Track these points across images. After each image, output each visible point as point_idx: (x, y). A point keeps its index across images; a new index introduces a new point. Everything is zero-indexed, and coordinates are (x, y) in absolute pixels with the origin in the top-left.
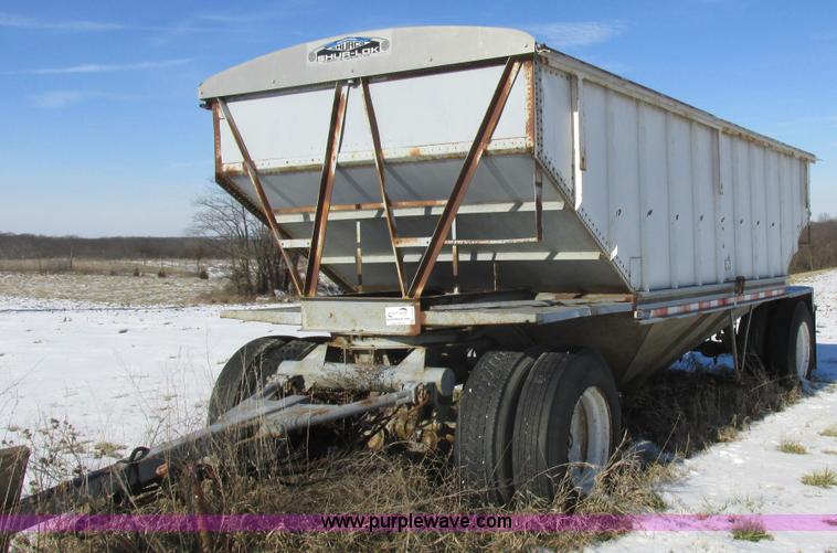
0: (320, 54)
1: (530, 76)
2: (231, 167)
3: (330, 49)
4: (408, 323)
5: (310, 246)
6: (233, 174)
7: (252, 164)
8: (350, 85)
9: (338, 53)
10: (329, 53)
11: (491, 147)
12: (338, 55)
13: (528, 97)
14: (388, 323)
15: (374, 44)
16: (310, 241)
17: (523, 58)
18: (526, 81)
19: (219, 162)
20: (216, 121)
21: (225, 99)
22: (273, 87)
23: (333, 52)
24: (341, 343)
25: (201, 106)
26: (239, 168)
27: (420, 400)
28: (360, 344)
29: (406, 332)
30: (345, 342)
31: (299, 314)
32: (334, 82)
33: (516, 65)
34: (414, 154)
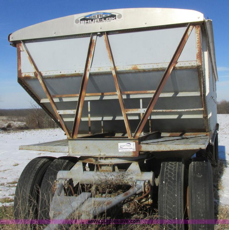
0: (81, 20)
1: (198, 32)
2: (27, 75)
3: (88, 18)
4: (132, 150)
5: (75, 113)
6: (28, 78)
7: (40, 73)
8: (98, 35)
9: (92, 20)
10: (87, 20)
11: (177, 65)
12: (92, 21)
13: (197, 42)
14: (120, 151)
15: (113, 16)
16: (75, 111)
17: (194, 24)
18: (197, 35)
19: (20, 72)
20: (19, 52)
21: (25, 41)
22: (54, 35)
23: (89, 19)
24: (92, 161)
25: (11, 44)
26: (32, 75)
27: (146, 190)
28: (103, 162)
29: (131, 155)
30: (94, 160)
31: (67, 147)
32: (90, 33)
33: (191, 27)
34: (134, 69)
